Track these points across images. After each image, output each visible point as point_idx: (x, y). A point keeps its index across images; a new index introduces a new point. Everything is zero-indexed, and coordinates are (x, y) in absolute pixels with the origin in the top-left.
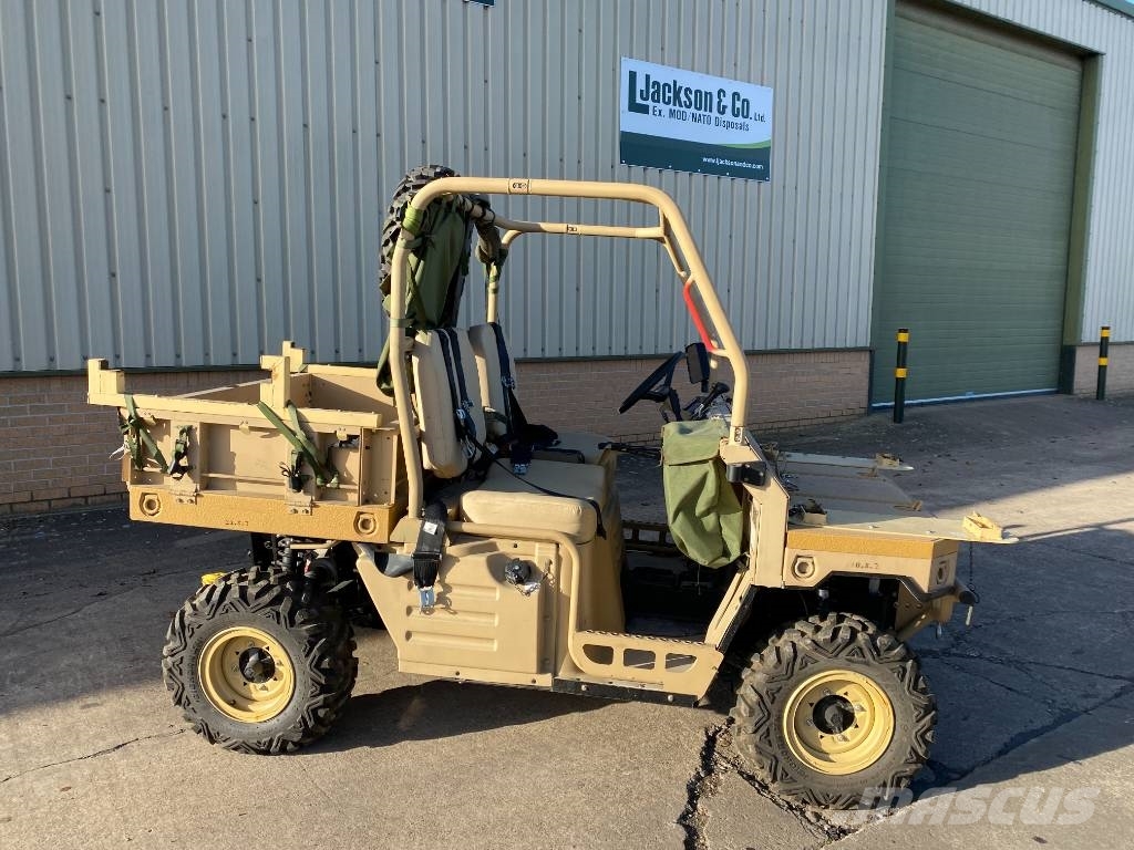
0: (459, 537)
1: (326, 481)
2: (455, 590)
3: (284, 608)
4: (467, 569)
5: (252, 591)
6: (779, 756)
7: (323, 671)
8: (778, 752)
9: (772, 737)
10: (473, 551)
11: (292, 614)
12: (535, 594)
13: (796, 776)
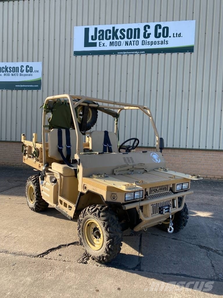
0: (48, 171)
1: (37, 158)
2: (47, 183)
3: (34, 182)
4: (48, 178)
5: (32, 178)
6: (82, 239)
7: (37, 195)
8: (82, 237)
9: (81, 233)
10: (49, 175)
11: (35, 183)
12: (53, 185)
13: (84, 246)
